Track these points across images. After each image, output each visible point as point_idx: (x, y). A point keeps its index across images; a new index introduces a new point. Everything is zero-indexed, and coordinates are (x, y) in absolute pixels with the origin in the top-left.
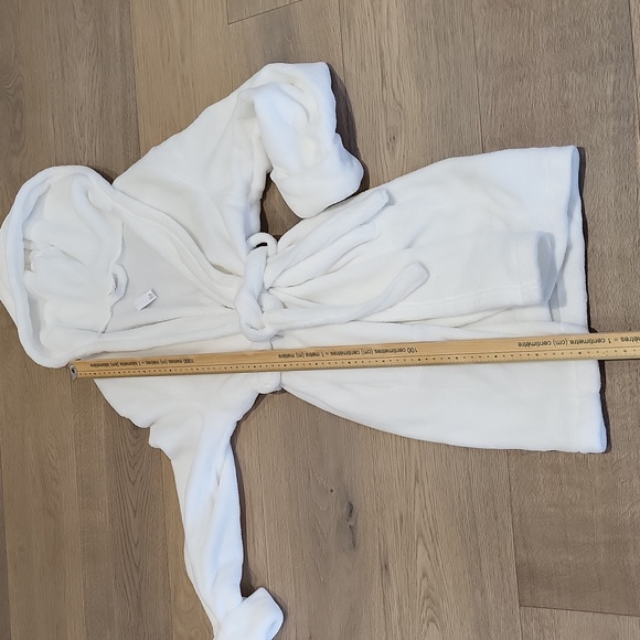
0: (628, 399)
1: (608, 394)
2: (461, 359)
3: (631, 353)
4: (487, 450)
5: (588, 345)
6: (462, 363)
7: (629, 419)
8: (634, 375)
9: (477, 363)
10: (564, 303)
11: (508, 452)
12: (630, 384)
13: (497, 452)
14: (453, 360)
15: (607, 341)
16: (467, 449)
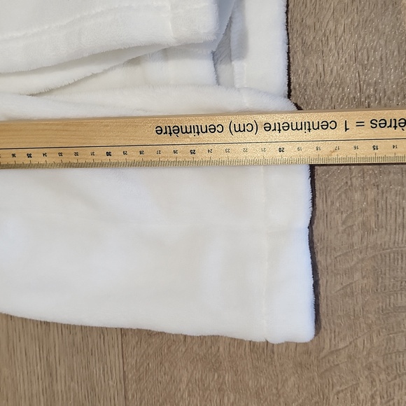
0: (356, 239)
1: (320, 228)
2: (38, 158)
3: (386, 152)
4: (83, 329)
5: (301, 135)
6: (39, 166)
7: (357, 276)
8: (372, 193)
9: (70, 165)
10: (242, 52)
11: (123, 332)
12: (363, 211)
13: (103, 331)
14: (22, 158)
15: (341, 126)
16: (47, 323)
